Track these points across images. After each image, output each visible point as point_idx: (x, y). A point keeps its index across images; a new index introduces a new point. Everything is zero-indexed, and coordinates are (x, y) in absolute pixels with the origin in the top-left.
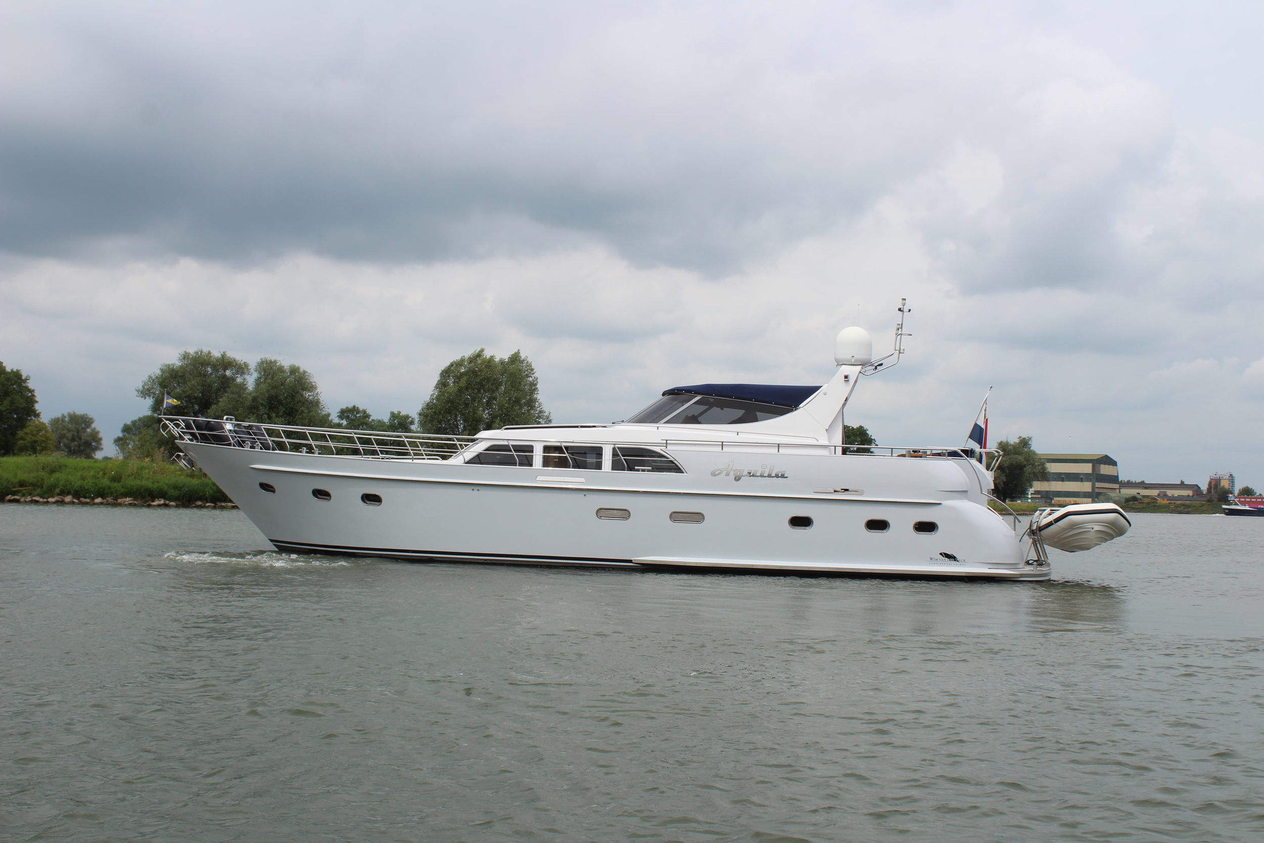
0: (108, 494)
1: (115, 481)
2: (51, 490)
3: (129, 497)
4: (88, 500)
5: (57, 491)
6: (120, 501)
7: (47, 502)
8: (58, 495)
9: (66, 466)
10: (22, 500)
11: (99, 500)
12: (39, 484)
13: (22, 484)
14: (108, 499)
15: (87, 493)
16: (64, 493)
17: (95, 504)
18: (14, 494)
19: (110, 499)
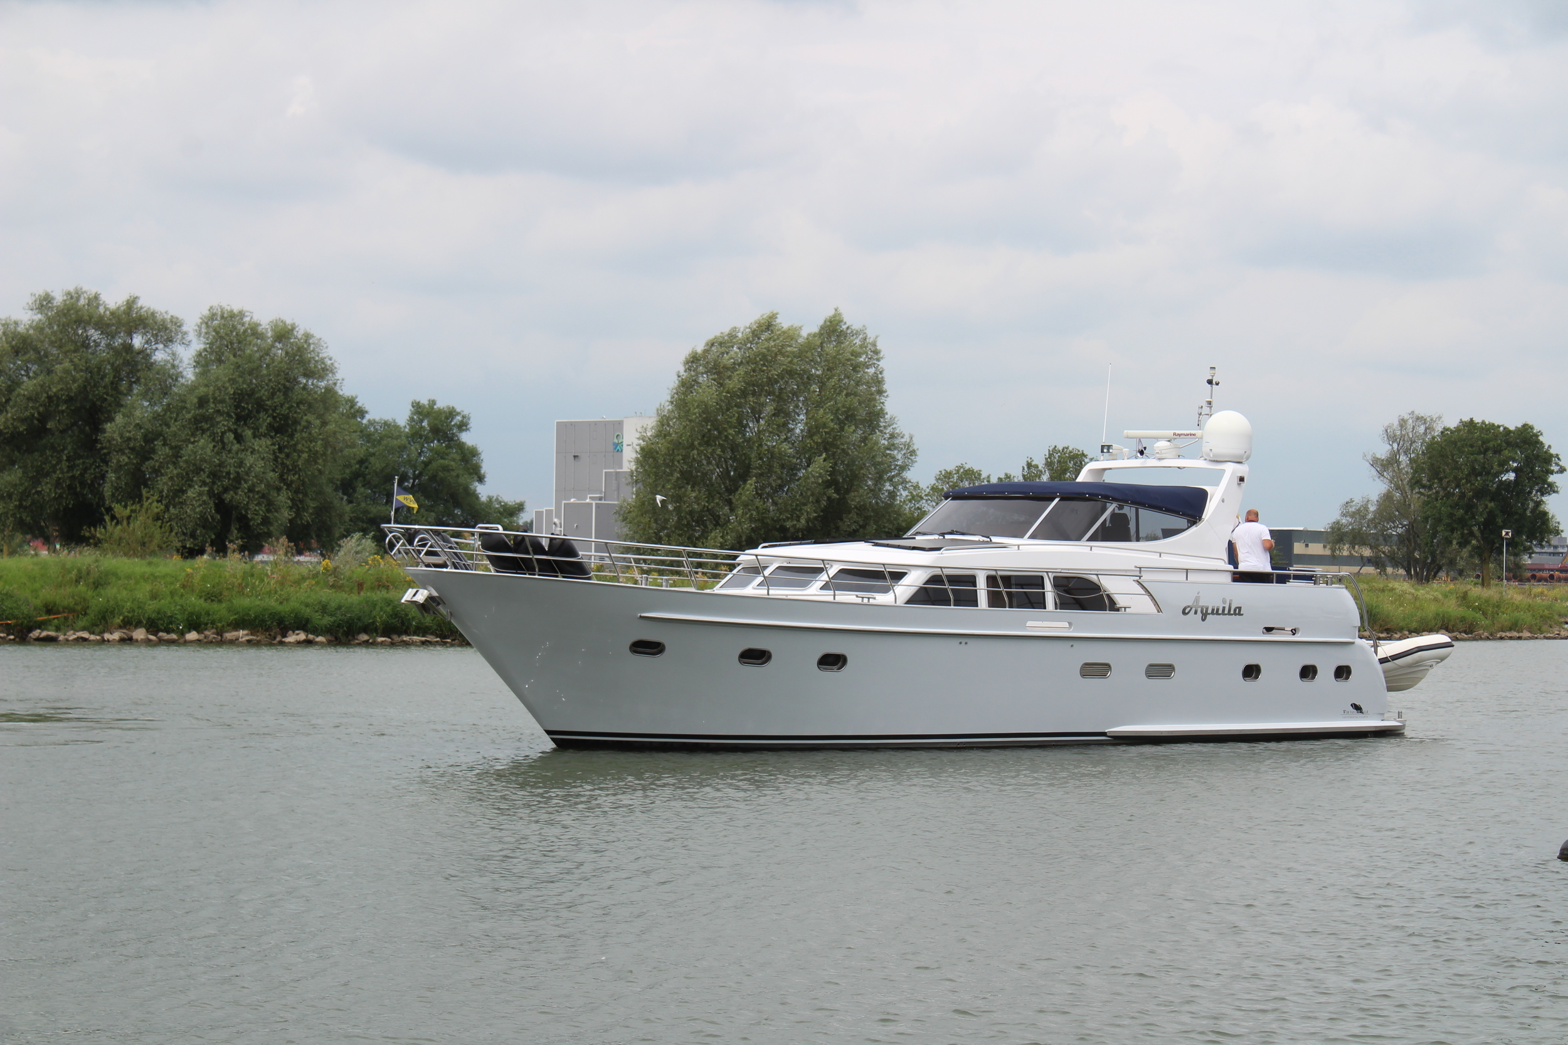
0: (206, 624)
1: (212, 601)
2: (104, 618)
3: (243, 629)
4: (174, 636)
5: (118, 620)
6: (229, 635)
7: (103, 641)
8: (120, 627)
9: (115, 575)
10: (61, 638)
11: (192, 636)
12: (79, 608)
13: (50, 609)
14: (207, 633)
15: (171, 623)
16: (131, 624)
17: (186, 643)
18: (40, 625)
19: (210, 634)
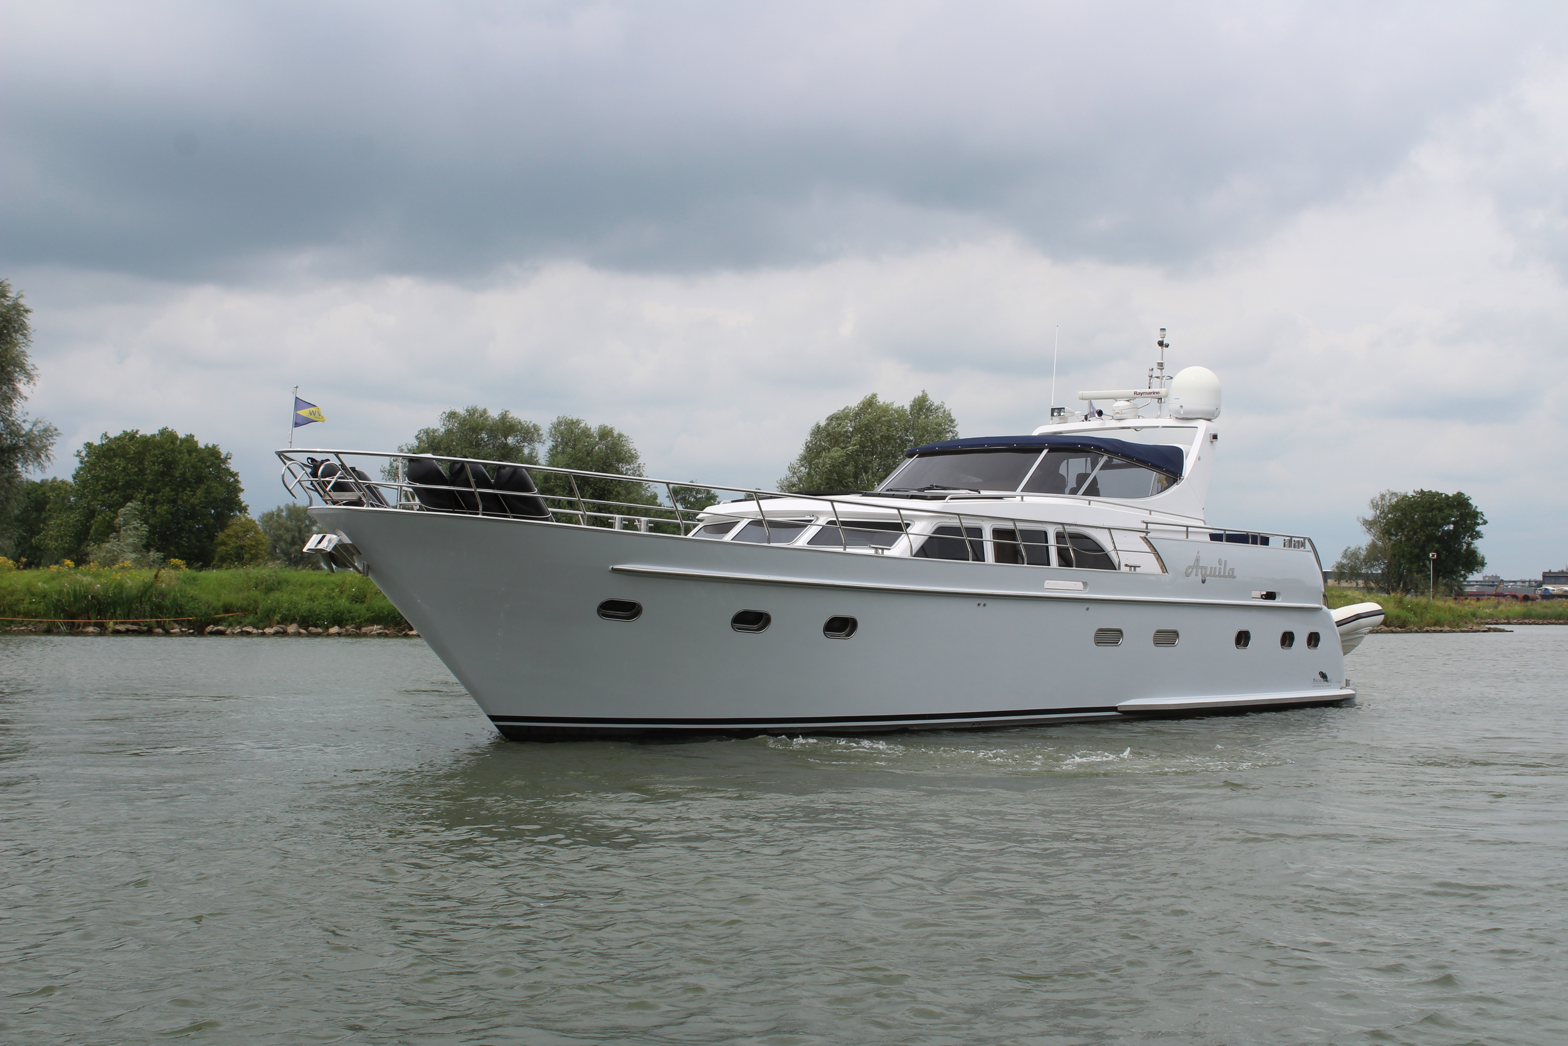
0: (347, 620)
1: (356, 602)
2: (268, 616)
3: (377, 624)
4: (320, 630)
5: (277, 617)
6: (364, 630)
7: (263, 634)
8: (278, 623)
9: (287, 582)
10: (229, 631)
11: (335, 629)
12: (251, 608)
13: (227, 609)
14: (348, 627)
15: (318, 619)
16: (286, 620)
17: (329, 635)
18: (217, 622)
19: (350, 628)
